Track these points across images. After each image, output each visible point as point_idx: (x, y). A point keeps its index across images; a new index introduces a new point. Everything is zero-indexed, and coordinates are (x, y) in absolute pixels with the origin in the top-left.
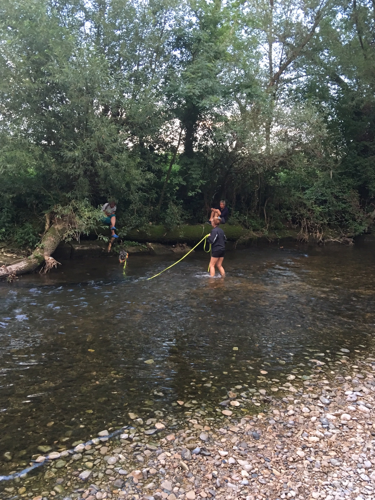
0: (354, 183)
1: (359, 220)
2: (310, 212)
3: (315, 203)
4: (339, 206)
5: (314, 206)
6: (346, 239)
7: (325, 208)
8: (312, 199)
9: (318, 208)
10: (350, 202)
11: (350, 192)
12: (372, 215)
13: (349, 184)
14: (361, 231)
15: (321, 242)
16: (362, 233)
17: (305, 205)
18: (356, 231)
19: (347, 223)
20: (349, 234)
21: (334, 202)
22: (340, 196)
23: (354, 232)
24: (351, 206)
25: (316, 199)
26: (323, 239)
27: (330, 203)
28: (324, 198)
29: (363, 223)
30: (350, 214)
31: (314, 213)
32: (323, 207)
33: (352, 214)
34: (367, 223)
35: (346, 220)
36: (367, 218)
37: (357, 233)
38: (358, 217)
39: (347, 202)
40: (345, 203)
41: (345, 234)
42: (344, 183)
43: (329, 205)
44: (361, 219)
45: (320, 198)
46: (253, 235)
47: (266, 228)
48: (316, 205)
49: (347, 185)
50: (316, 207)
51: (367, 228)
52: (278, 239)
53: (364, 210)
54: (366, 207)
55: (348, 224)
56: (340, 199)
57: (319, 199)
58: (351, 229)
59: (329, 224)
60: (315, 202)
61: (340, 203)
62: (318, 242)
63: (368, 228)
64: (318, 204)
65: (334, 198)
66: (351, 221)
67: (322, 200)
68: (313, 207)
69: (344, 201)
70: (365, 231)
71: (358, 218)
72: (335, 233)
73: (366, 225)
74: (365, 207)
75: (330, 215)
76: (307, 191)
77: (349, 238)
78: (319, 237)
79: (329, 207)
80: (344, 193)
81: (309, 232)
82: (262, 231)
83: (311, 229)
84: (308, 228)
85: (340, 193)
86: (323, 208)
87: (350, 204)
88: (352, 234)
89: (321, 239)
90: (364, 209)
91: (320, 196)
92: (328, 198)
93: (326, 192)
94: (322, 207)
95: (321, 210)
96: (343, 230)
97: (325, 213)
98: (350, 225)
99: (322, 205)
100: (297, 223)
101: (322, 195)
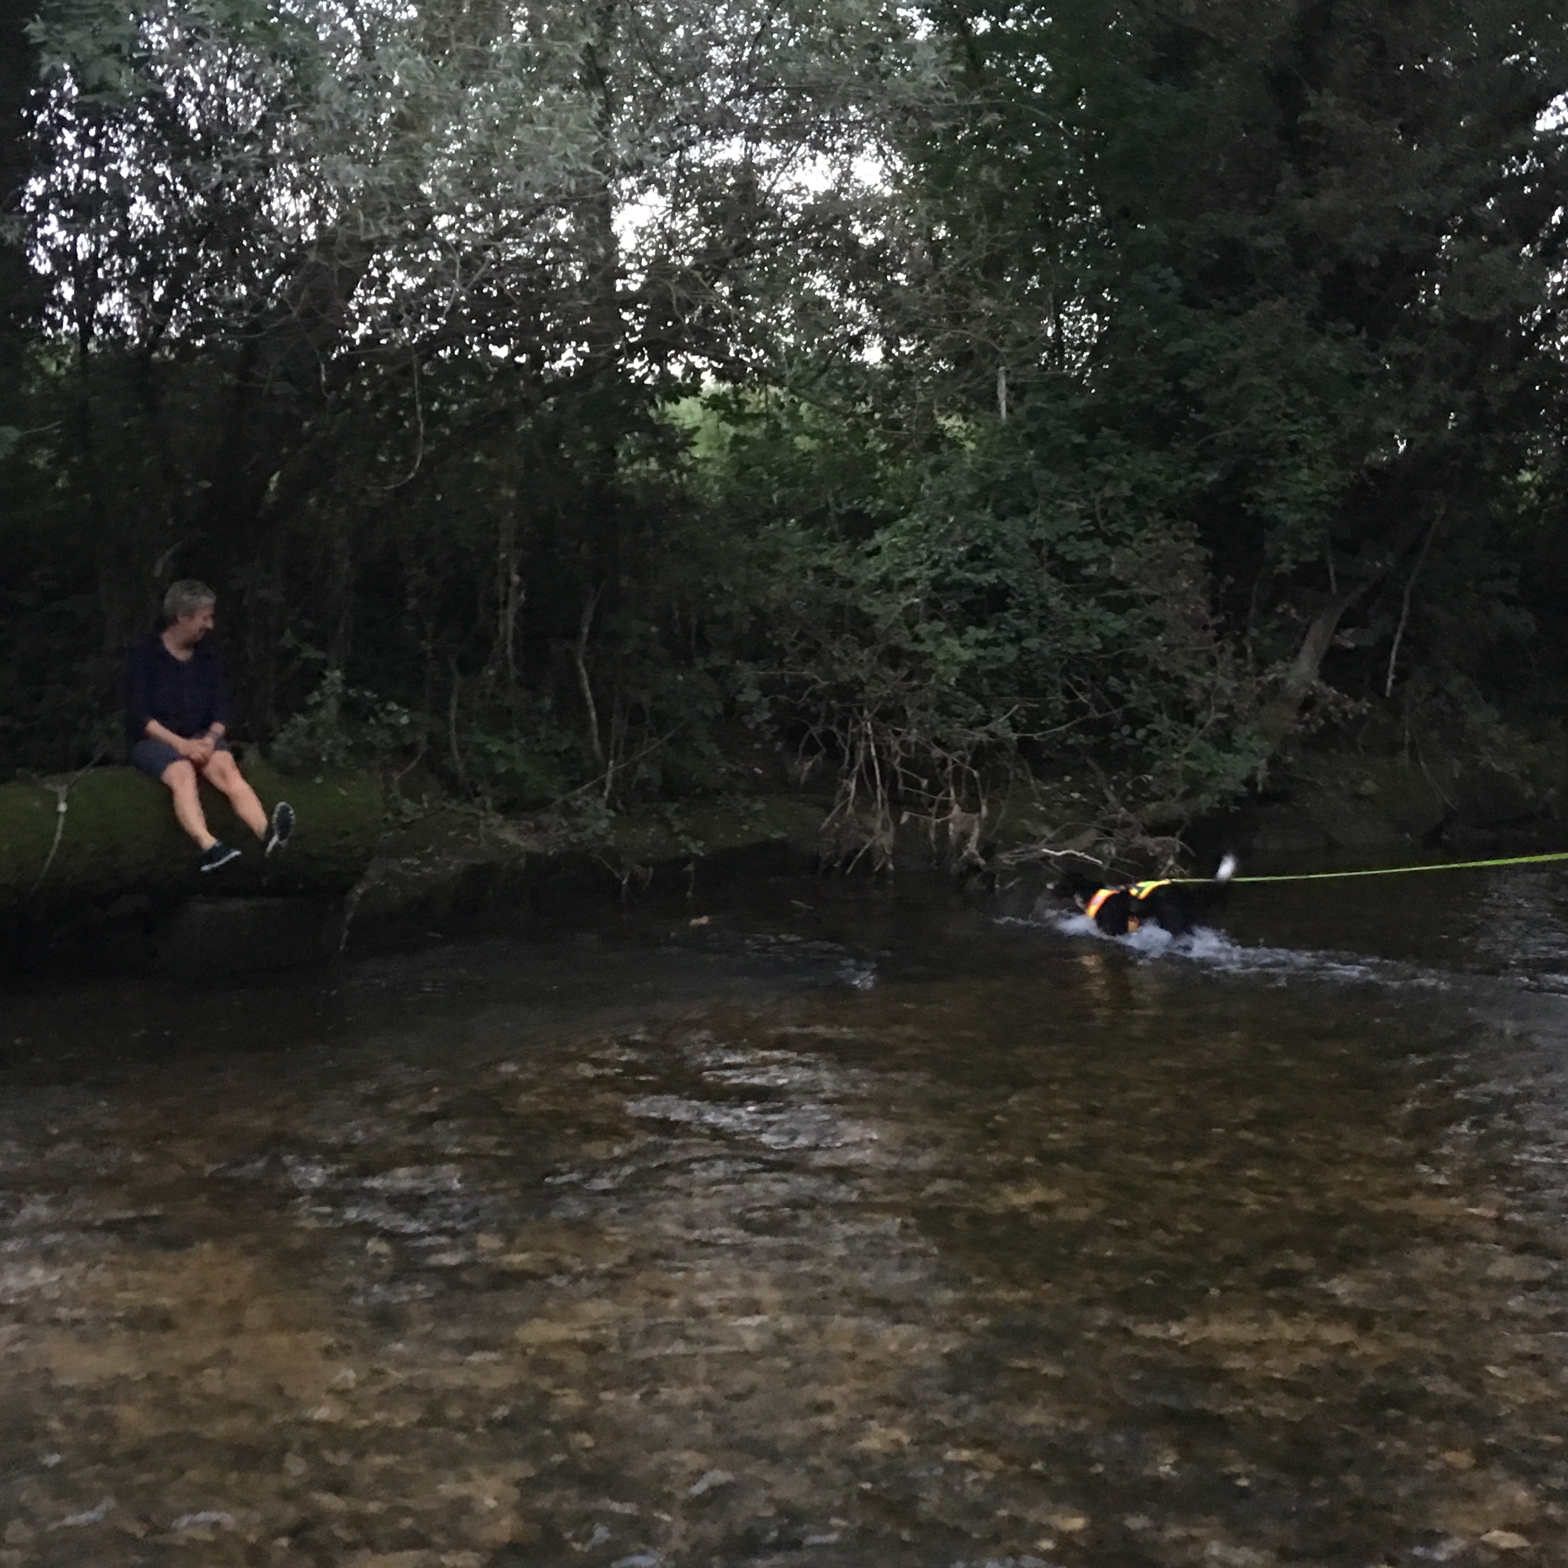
0: (1169, 479)
1: (1211, 717)
2: (904, 672)
3: (934, 610)
4: (1086, 624)
5: (923, 628)
6: (1140, 840)
7: (995, 643)
8: (912, 582)
9: (952, 643)
10: (1151, 599)
11: (1146, 534)
12: (1291, 682)
13: (1140, 487)
14: (1231, 784)
15: (976, 869)
16: (1238, 800)
17: (867, 621)
18: (1196, 785)
19: (1141, 733)
20: (1152, 806)
21: (1053, 601)
22: (1086, 564)
23: (1187, 796)
24: (1158, 626)
25: (936, 584)
26: (988, 850)
27: (1025, 609)
28: (990, 577)
29: (1240, 735)
30: (1156, 674)
31: (926, 675)
32: (982, 634)
33: (1165, 676)
34: (1265, 734)
35: (1136, 720)
36: (1261, 701)
37: (1206, 801)
38: (1207, 692)
39: (1132, 602)
40: (1120, 607)
41: (1130, 807)
42: (1108, 477)
43: (1023, 624)
44: (1229, 708)
45: (959, 574)
46: (497, 842)
47: (602, 786)
48: (941, 626)
49: (1126, 490)
50: (936, 637)
51: (1263, 763)
52: (686, 860)
53: (1240, 653)
54: (1254, 632)
55: (1145, 742)
56: (1087, 579)
57: (959, 585)
58: (1167, 773)
59: (1025, 746)
60: (930, 602)
61: (1089, 608)
62: (954, 868)
63: (1273, 762)
64: (951, 617)
65: (1053, 573)
66: (1162, 724)
67: (979, 589)
68: (917, 639)
69: (1113, 593)
70: (1250, 782)
71: (1206, 704)
72: (1072, 804)
73: (1256, 744)
74: (1244, 630)
75: (1029, 689)
76: (881, 538)
77: (1154, 830)
78: (965, 836)
79: (1020, 637)
80: (1114, 541)
81: (897, 803)
82: (568, 811)
83: (908, 781)
84: (890, 777)
85: (1085, 545)
86: (982, 644)
87: (1154, 611)
88: (1175, 808)
89: (972, 846)
90: (1237, 641)
91: (959, 564)
92: (1012, 576)
93: (998, 537)
94: (974, 633)
95: (966, 655)
96: (1119, 785)
97: (999, 674)
98: (1161, 745)
99: (981, 624)
100: (811, 750)
101: (974, 554)
